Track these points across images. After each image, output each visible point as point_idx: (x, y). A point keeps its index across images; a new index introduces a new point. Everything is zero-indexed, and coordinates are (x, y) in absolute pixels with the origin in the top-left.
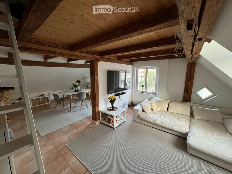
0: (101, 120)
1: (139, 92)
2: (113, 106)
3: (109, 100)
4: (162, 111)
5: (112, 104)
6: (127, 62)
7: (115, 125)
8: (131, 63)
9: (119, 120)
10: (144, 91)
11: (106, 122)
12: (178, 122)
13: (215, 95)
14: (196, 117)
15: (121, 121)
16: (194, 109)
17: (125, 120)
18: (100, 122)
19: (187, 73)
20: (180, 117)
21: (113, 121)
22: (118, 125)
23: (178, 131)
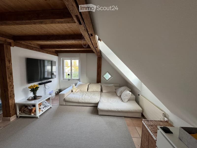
0: (18, 114)
1: (66, 79)
2: (35, 95)
3: (30, 89)
4: (84, 92)
5: (33, 93)
6: (52, 52)
7: (38, 114)
8: (57, 53)
9: (43, 108)
10: (70, 78)
11: (26, 114)
12: (94, 97)
13: (112, 77)
14: (104, 91)
15: (46, 108)
16: (102, 86)
17: (51, 106)
18: (17, 117)
19: (98, 63)
20: (95, 94)
21: (35, 111)
22: (41, 113)
23: (93, 103)
